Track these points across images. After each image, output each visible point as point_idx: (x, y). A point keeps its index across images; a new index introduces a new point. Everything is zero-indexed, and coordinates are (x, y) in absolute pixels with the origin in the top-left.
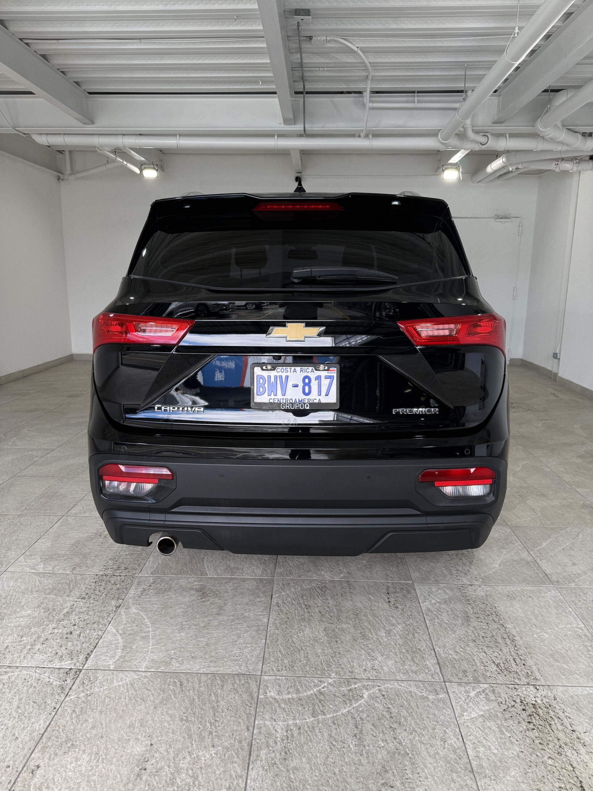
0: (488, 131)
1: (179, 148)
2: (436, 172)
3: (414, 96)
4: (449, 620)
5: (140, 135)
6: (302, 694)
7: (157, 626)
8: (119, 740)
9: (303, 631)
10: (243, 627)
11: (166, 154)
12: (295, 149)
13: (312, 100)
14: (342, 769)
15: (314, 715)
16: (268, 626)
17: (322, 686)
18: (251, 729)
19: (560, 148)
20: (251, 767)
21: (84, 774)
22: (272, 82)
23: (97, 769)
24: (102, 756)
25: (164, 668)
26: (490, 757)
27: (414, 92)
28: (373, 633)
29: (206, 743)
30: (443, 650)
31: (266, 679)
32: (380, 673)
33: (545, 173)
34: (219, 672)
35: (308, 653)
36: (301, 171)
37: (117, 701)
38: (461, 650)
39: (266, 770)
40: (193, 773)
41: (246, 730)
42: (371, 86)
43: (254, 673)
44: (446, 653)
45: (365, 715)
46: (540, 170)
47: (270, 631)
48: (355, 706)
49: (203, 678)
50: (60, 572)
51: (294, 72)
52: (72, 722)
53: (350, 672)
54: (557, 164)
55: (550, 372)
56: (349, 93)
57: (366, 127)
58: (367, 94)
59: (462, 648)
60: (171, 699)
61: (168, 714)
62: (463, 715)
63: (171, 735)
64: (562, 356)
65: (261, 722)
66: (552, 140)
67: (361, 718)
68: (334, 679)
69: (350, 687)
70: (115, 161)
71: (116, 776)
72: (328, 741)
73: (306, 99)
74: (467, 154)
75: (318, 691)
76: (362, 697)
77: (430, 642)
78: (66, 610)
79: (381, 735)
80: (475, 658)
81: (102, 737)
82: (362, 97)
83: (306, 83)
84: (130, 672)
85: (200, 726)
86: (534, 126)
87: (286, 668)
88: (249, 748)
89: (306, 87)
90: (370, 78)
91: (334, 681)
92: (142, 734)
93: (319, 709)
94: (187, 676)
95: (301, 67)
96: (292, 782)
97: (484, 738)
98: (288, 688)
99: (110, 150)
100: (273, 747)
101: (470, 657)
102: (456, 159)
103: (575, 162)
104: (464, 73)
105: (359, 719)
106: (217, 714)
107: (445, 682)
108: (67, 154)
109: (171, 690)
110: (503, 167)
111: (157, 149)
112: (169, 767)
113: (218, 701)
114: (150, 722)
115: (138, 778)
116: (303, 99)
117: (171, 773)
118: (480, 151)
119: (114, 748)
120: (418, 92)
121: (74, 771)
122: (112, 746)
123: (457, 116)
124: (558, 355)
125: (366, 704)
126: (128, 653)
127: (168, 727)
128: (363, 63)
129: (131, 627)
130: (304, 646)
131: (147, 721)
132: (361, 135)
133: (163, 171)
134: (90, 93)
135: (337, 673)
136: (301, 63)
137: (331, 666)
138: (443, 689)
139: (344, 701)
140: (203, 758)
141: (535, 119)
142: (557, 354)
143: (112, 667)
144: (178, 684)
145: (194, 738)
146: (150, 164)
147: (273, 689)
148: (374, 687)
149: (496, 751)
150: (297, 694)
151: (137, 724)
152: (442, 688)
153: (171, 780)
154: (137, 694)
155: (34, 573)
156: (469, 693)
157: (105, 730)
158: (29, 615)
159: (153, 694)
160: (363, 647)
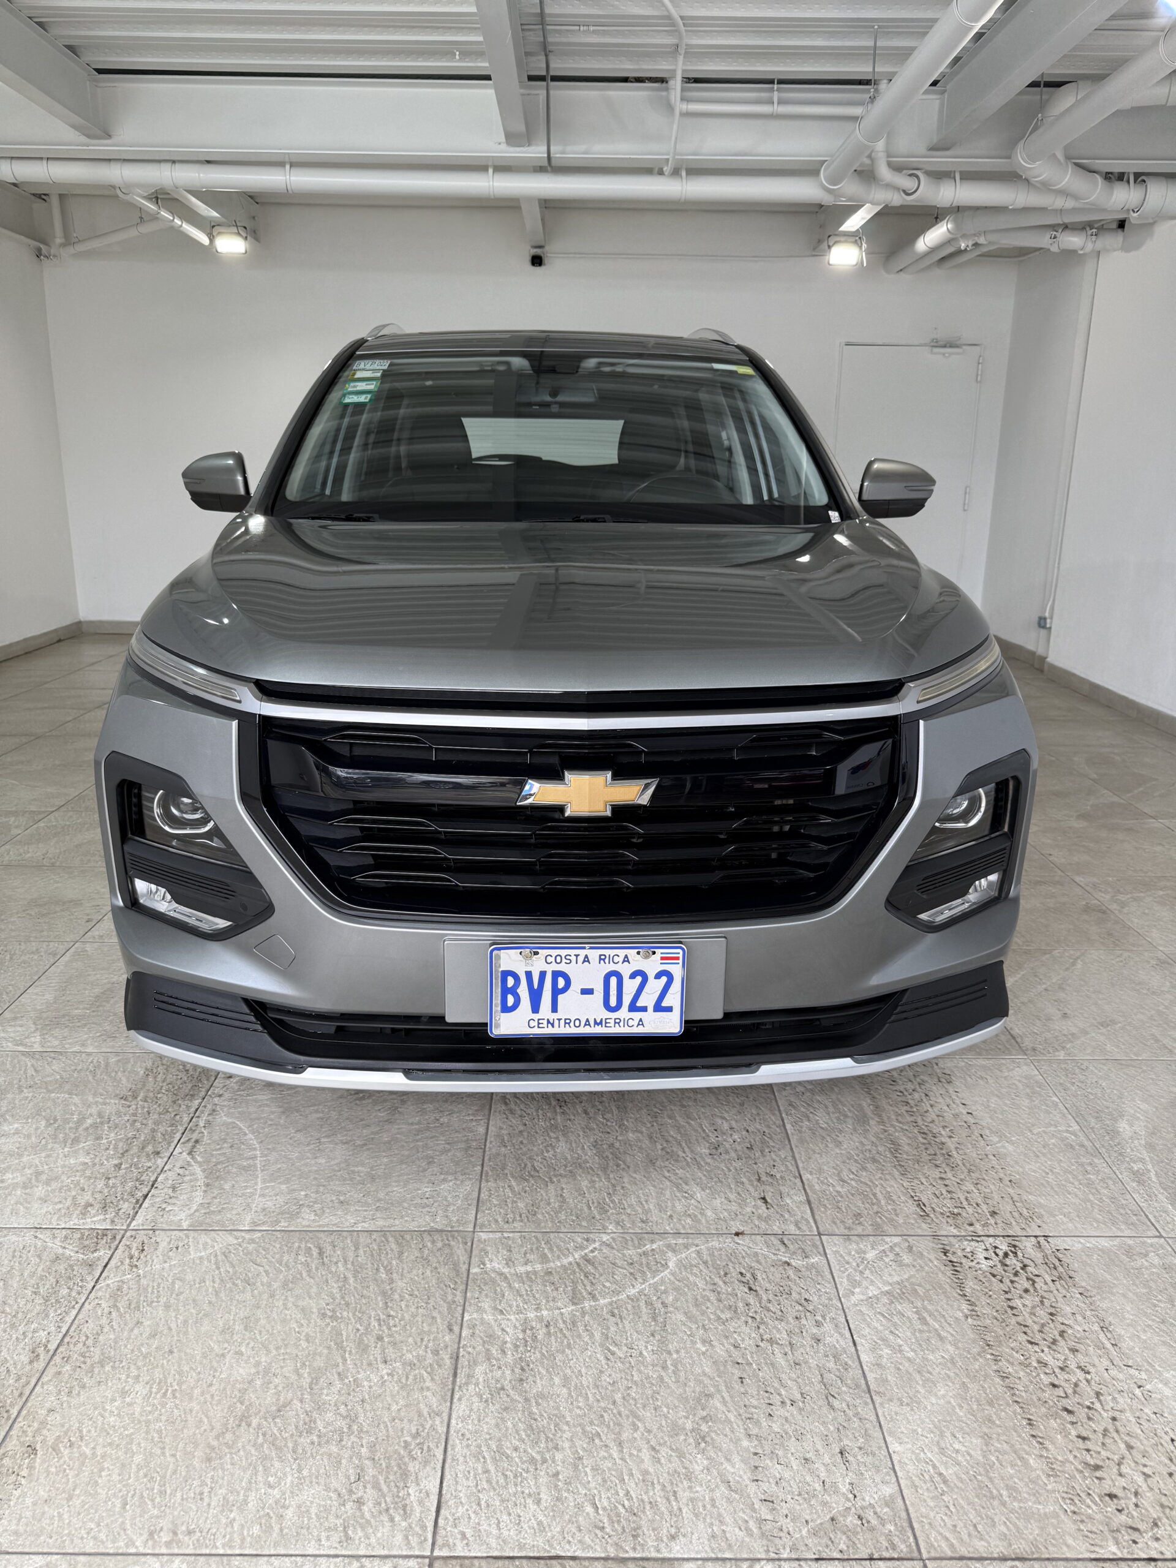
0: (920, 166)
1: (290, 192)
2: (814, 249)
3: (772, 90)
4: (830, 1123)
5: (208, 162)
6: (552, 1264)
7: (270, 1147)
8: (204, 1356)
9: (553, 1148)
10: (438, 1144)
11: (264, 204)
12: (529, 199)
13: (562, 93)
14: (629, 1395)
15: (575, 1299)
16: (486, 1140)
17: (591, 1248)
18: (456, 1329)
19: (1059, 203)
20: (456, 1396)
21: (139, 1420)
22: (480, 54)
23: (163, 1410)
24: (172, 1386)
25: (286, 1224)
26: (901, 1364)
27: (771, 82)
28: (686, 1149)
29: (371, 1358)
30: (818, 1179)
31: (483, 1238)
32: (699, 1221)
33: (1032, 255)
34: (392, 1229)
35: (562, 1189)
36: (542, 243)
37: (197, 1286)
38: (852, 1176)
39: (486, 1401)
40: (348, 1410)
41: (447, 1330)
42: (684, 68)
43: (461, 1228)
44: (822, 1182)
45: (671, 1298)
46: (1021, 249)
47: (490, 1149)
48: (652, 1282)
49: (363, 1239)
50: (74, 1049)
51: (527, 33)
52: (112, 1327)
53: (643, 1222)
54: (1055, 238)
55: (1033, 654)
56: (639, 80)
57: (675, 153)
58: (677, 84)
59: (853, 1173)
60: (302, 1278)
61: (297, 1306)
62: (853, 1293)
63: (304, 1344)
64: (1055, 624)
65: (475, 1315)
66: (1045, 187)
67: (662, 1303)
68: (612, 1235)
69: (644, 1249)
70: (157, 218)
71: (201, 1421)
72: (601, 1345)
73: (552, 92)
74: (878, 214)
75: (582, 1257)
76: (665, 1266)
77: (793, 1163)
78: (89, 1121)
79: (701, 1332)
80: (877, 1190)
81: (171, 1352)
82: (667, 89)
83: (551, 57)
84: (220, 1233)
85: (358, 1326)
86: (1009, 157)
87: (521, 1216)
88: (454, 1362)
89: (552, 65)
90: (682, 51)
91: (612, 1238)
92: (248, 1344)
93: (585, 1289)
94: (332, 1237)
95: (542, 24)
96: (535, 1420)
97: (891, 1332)
98: (525, 1254)
99: (146, 194)
100: (498, 1360)
101: (868, 1190)
102: (855, 222)
103: (1089, 232)
104: (872, 44)
105: (660, 1306)
106: (390, 1304)
107: (820, 1234)
108: (55, 202)
109: (302, 1263)
110: (949, 242)
111: (245, 193)
112: (301, 1401)
113: (392, 1281)
114: (263, 1322)
115: (243, 1424)
116: (545, 92)
117: (306, 1412)
118: (902, 206)
119: (194, 1370)
120: (781, 82)
121: (119, 1415)
122: (191, 1368)
123: (858, 135)
124: (1048, 621)
125: (672, 1278)
126: (215, 1198)
127: (297, 1330)
128: (669, 17)
129: (220, 1149)
130: (556, 1176)
131: (258, 1320)
132: (665, 169)
133: (257, 239)
134: (100, 71)
135: (618, 1223)
136: (542, 14)
137: (607, 1211)
138: (816, 1247)
139: (631, 1274)
140: (366, 1383)
141: (1013, 143)
142: (1045, 619)
143: (185, 1225)
144: (315, 1252)
145: (348, 1349)
146: (230, 226)
147: (497, 1256)
148: (686, 1247)
149: (911, 1355)
150: (542, 1263)
151: (237, 1327)
152: (814, 1246)
153: (305, 1424)
154: (235, 1273)
155: (23, 1053)
156: (865, 1252)
157: (176, 1338)
158: (17, 1132)
159: (266, 1272)
160: (667, 1174)
